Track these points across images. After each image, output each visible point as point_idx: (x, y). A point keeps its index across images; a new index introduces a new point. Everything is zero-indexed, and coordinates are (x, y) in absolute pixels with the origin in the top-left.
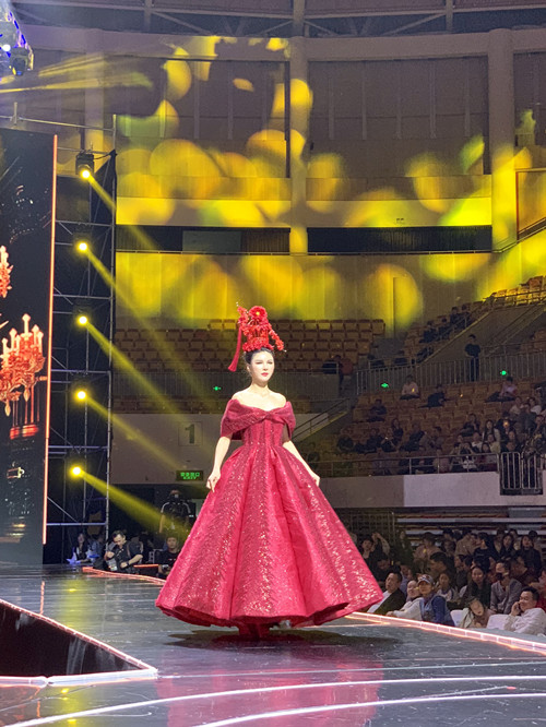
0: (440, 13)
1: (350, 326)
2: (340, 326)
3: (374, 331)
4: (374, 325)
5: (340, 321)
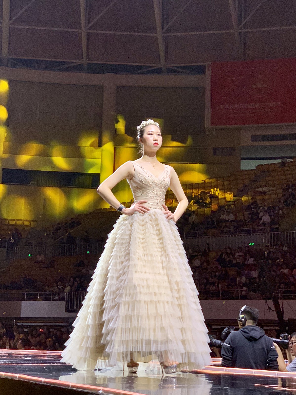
0: (80, 62)
1: (19, 223)
2: (13, 222)
3: (32, 226)
4: (32, 223)
5: (14, 220)
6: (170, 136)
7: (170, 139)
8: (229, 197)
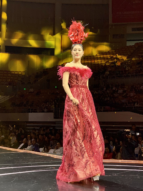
1: (16, 73)
2: (13, 73)
3: (23, 74)
4: (22, 73)
5: (14, 71)
6: (89, 29)
7: (89, 31)
8: (125, 58)
